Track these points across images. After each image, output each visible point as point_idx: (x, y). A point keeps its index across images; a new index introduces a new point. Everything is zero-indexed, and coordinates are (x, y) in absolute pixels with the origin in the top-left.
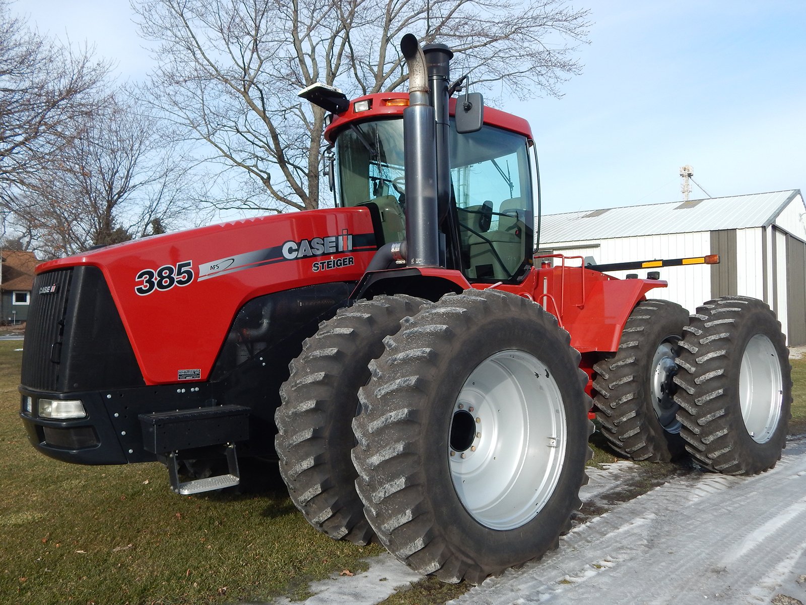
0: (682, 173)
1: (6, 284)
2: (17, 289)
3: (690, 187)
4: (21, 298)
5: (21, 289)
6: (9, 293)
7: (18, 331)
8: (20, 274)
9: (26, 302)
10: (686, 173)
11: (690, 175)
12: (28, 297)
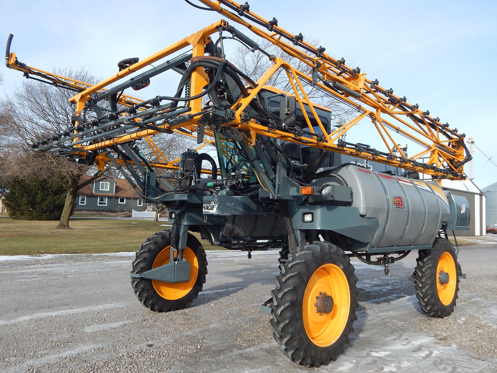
0: (468, 141)
1: (116, 194)
2: (121, 196)
3: (473, 149)
4: (122, 200)
5: (123, 196)
6: (117, 198)
7: (122, 215)
8: (122, 189)
9: (124, 202)
10: (470, 141)
11: (472, 142)
12: (125, 200)
